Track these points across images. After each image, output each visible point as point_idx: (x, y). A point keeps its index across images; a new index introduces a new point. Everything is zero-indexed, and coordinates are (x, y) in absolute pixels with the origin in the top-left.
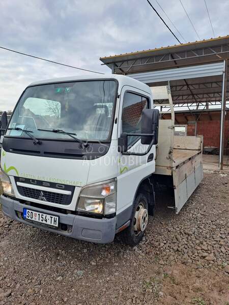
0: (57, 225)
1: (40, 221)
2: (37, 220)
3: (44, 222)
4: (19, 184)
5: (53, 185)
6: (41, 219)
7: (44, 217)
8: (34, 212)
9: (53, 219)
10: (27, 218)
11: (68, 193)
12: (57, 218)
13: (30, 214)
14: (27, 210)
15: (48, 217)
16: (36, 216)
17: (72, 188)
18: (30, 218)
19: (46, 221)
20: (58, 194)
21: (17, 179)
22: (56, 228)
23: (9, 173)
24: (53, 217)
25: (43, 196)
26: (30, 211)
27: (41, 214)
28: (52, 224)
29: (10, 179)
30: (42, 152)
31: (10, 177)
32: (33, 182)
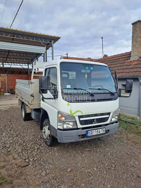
1: (97, 134)
2: (95, 134)
3: (99, 133)
4: (81, 119)
5: (102, 114)
6: (97, 132)
7: (98, 131)
8: (93, 131)
9: (103, 130)
10: (89, 135)
11: (108, 116)
13: (91, 133)
14: (89, 132)
16: (94, 132)
17: (109, 114)
18: (91, 135)
19: (100, 132)
20: (104, 118)
21: (80, 117)
22: (105, 133)
23: (74, 115)
24: (103, 129)
26: (91, 131)
27: (97, 130)
28: (103, 132)
29: (75, 118)
30: (96, 100)
31: (75, 117)
32: (92, 115)
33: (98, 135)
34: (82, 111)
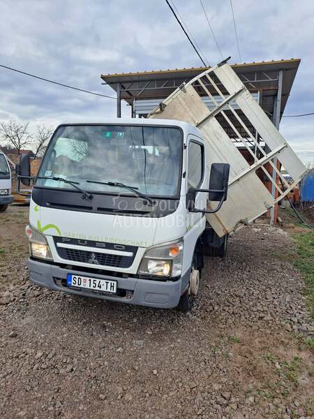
0: (115, 291)
1: (92, 288)
2: (87, 286)
3: (97, 288)
4: (59, 245)
5: (109, 246)
6: (92, 285)
7: (97, 282)
8: (83, 278)
9: (109, 285)
10: (73, 285)
11: (129, 254)
12: (115, 283)
13: (77, 280)
14: (73, 276)
15: (103, 282)
16: (86, 283)
17: (134, 249)
18: (77, 285)
19: (100, 287)
20: (116, 256)
21: (57, 239)
22: (114, 295)
23: (45, 232)
24: (110, 282)
25: (95, 259)
26: (77, 277)
27: (92, 279)
28: (109, 290)
29: (46, 239)
30: (95, 208)
31: (47, 237)
32: (82, 242)
33: (93, 291)
34: (58, 227)
